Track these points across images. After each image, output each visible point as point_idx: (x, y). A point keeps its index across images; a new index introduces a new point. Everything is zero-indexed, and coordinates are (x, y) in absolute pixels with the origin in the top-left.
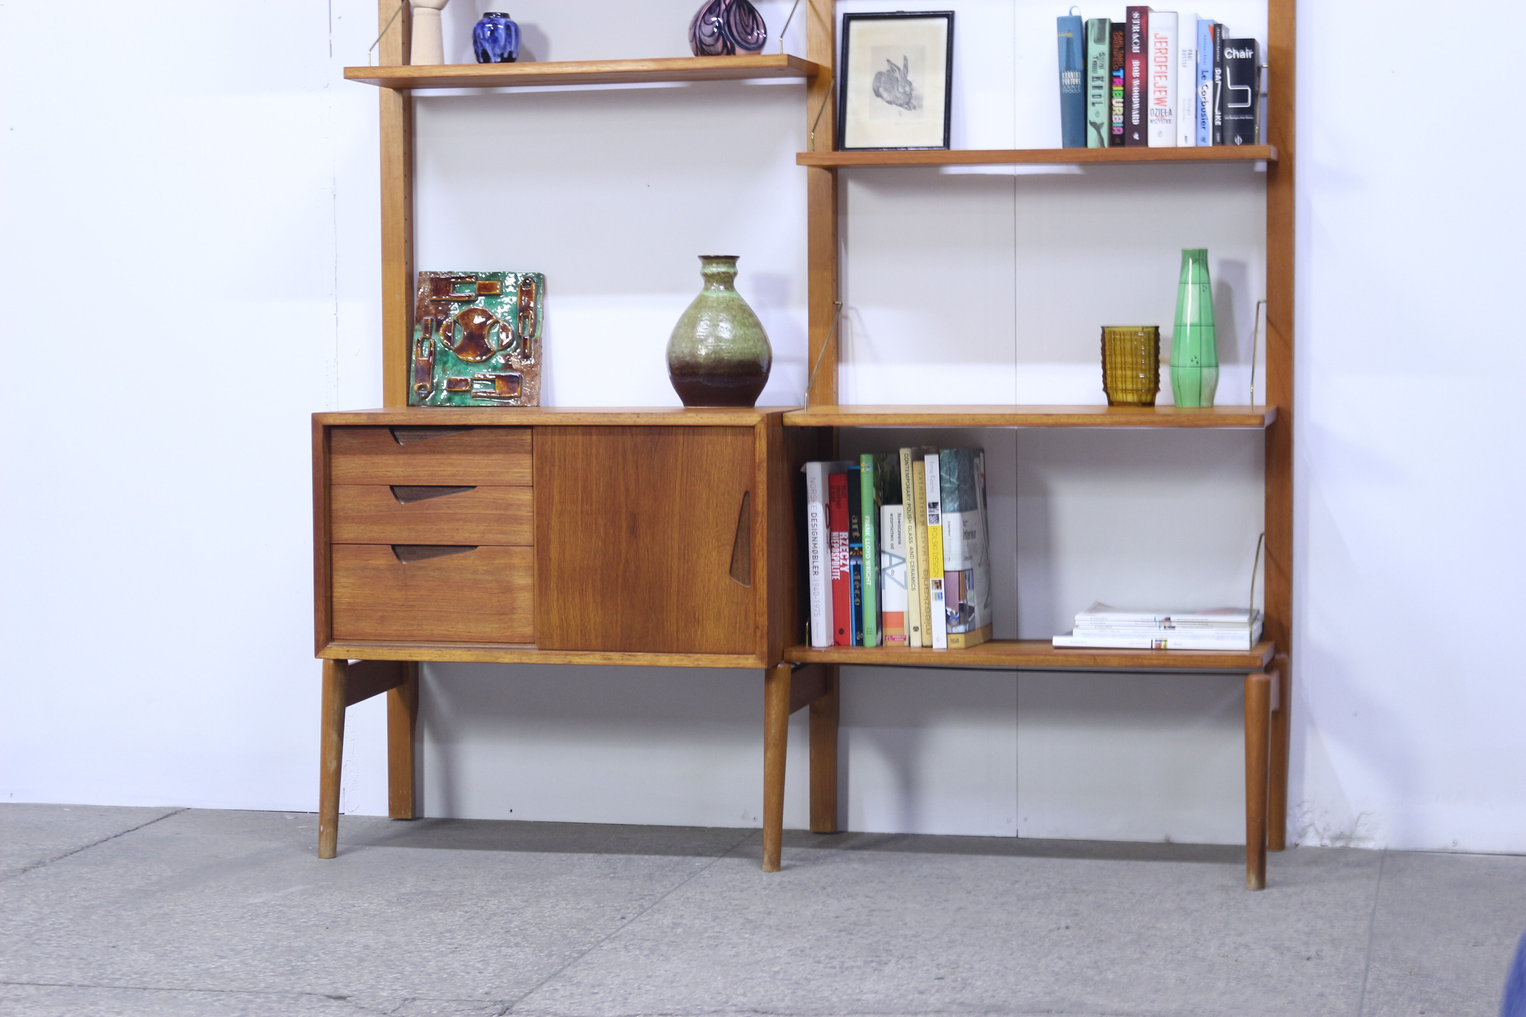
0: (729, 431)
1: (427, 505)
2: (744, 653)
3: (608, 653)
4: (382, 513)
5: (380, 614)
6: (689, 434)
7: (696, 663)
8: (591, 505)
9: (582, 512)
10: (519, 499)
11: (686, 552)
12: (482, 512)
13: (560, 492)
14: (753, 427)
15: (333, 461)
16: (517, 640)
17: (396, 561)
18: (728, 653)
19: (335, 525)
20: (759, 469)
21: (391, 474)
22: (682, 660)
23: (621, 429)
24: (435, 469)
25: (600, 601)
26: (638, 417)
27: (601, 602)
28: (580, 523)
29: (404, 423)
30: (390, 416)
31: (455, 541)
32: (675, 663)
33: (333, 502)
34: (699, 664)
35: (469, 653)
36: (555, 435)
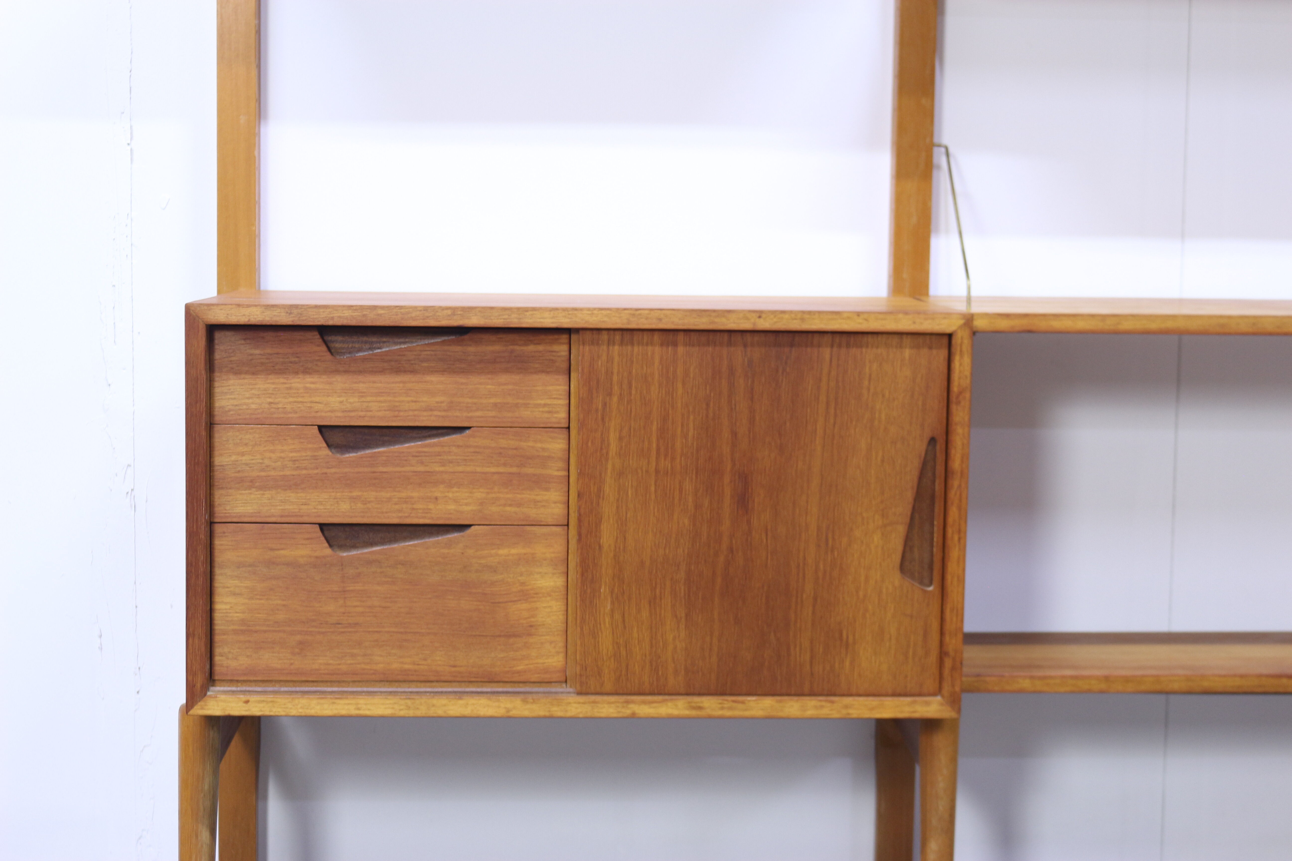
0: (907, 341)
1: (384, 458)
2: (920, 695)
3: (697, 699)
4: (304, 472)
5: (299, 638)
6: (840, 346)
7: (844, 712)
8: (673, 459)
9: (657, 471)
10: (543, 449)
11: (830, 536)
12: (479, 469)
13: (621, 439)
14: (950, 336)
15: (216, 384)
16: (535, 678)
17: (328, 551)
18: (895, 694)
19: (221, 492)
20: (958, 403)
21: (320, 406)
22: (822, 707)
23: (726, 336)
24: (397, 399)
25: (683, 615)
26: (760, 317)
27: (686, 615)
28: (653, 488)
29: (353, 323)
30: (329, 310)
31: (432, 518)
32: (810, 713)
33: (216, 453)
34: (848, 714)
35: (461, 702)
36: (614, 344)
